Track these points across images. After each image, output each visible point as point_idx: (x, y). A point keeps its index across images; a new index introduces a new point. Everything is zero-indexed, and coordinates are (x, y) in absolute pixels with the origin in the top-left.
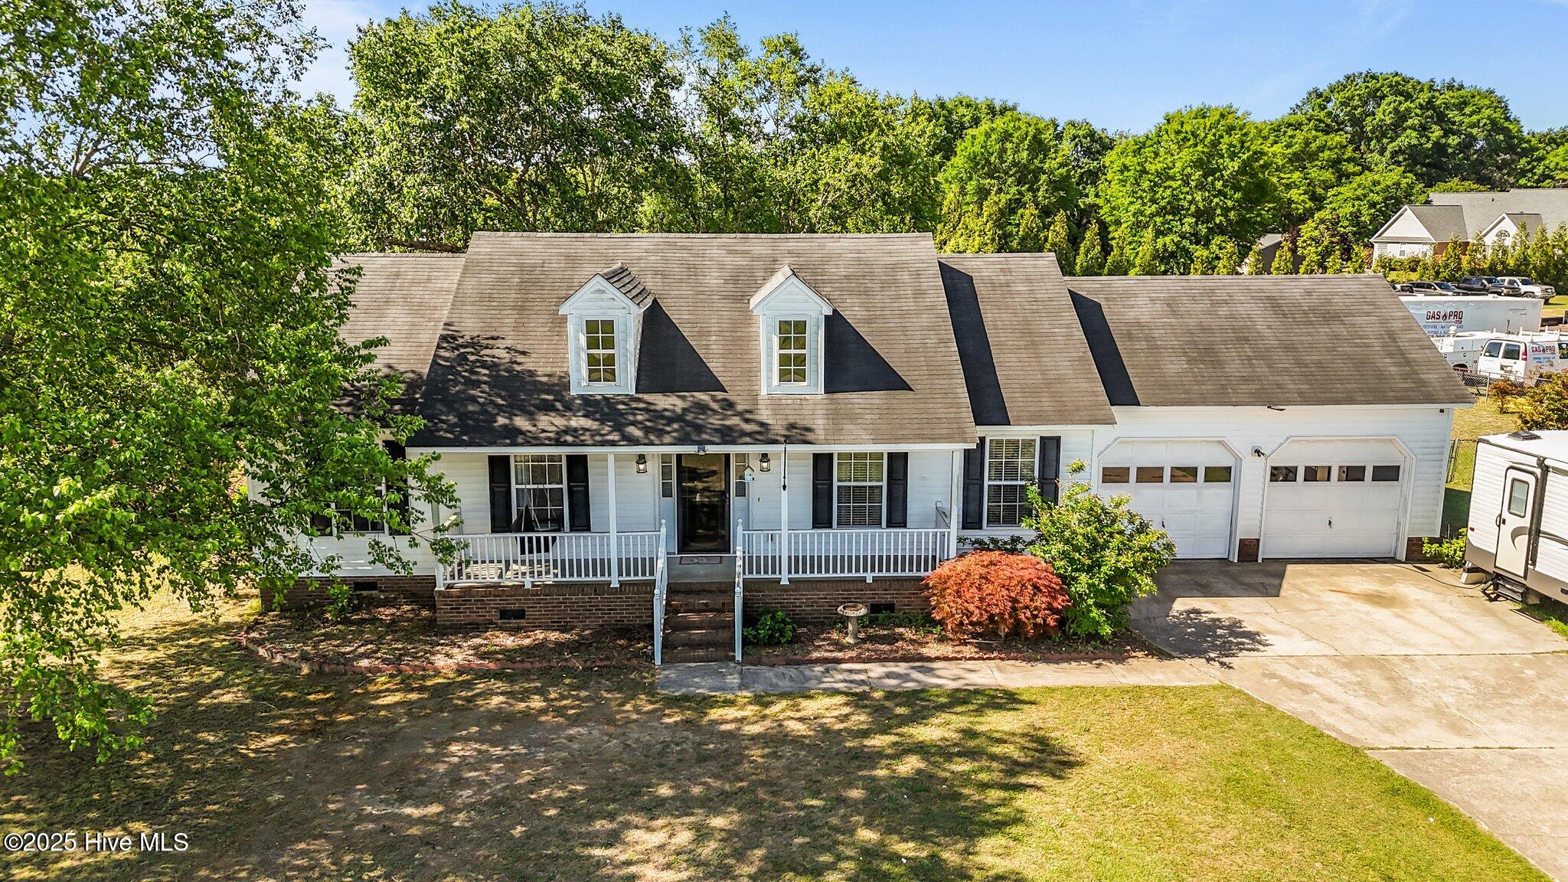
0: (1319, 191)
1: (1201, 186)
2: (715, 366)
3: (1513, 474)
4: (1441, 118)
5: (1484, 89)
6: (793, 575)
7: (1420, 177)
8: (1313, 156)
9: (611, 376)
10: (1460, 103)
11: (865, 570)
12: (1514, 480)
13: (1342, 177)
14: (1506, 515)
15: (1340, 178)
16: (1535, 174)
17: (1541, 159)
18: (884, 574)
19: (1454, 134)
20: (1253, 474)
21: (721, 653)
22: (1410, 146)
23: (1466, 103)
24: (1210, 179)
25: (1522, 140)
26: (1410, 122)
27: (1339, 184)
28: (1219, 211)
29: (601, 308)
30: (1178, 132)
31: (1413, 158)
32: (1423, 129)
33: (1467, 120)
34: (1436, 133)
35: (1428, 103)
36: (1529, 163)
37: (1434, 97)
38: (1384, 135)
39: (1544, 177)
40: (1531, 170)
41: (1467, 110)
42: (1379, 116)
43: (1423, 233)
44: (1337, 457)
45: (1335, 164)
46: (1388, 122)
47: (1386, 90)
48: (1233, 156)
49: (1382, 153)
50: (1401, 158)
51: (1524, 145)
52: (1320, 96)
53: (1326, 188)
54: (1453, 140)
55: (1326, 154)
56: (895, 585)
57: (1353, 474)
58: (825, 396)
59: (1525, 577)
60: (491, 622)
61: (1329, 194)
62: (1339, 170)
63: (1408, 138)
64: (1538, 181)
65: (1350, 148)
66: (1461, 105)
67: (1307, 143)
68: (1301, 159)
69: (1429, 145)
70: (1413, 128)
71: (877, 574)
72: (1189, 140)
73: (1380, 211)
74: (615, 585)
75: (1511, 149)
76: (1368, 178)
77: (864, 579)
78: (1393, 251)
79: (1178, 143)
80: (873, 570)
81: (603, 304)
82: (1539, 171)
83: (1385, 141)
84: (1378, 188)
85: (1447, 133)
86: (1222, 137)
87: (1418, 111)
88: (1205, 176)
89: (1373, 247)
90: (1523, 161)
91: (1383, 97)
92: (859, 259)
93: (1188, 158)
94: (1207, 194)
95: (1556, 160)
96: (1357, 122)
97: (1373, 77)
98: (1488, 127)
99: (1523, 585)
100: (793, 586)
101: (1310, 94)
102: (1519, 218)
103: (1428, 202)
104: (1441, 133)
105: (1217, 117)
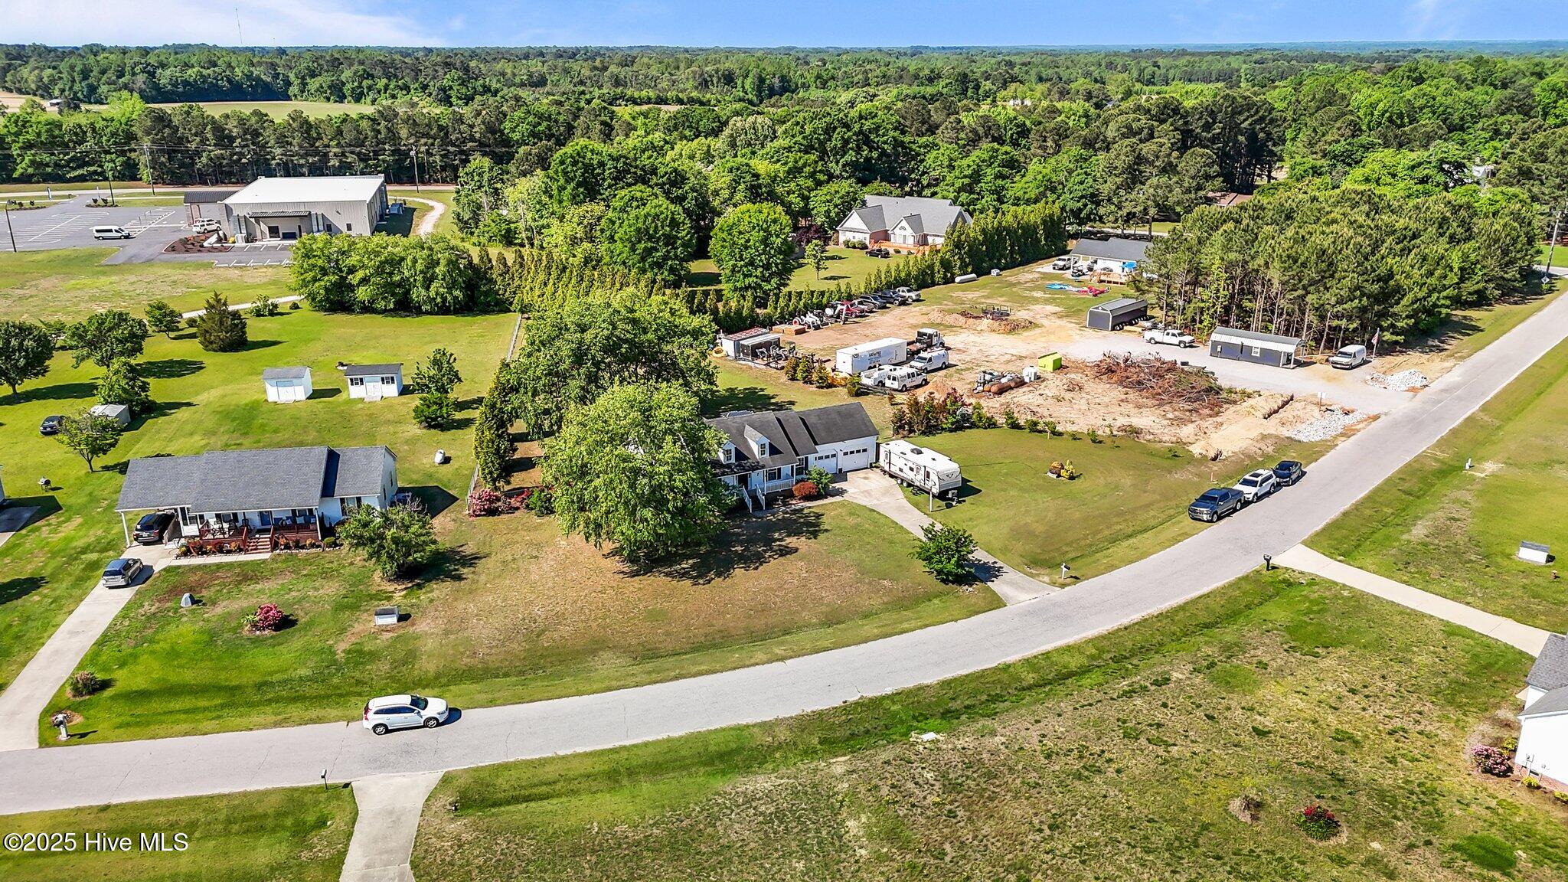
0: (806, 193)
2: (745, 453)
4: (867, 142)
6: (767, 492)
7: (859, 180)
8: (799, 170)
13: (819, 184)
15: (817, 185)
17: (922, 161)
18: (781, 489)
19: (875, 150)
21: (761, 509)
22: (853, 161)
26: (851, 145)
27: (817, 189)
32: (858, 150)
33: (881, 140)
34: (866, 151)
35: (859, 130)
38: (837, 154)
41: (881, 133)
42: (834, 141)
43: (864, 225)
45: (812, 175)
46: (839, 145)
47: (836, 123)
49: (837, 163)
54: (875, 154)
55: (807, 168)
56: (783, 491)
57: (858, 451)
58: (769, 457)
62: (815, 179)
63: (851, 156)
67: (796, 162)
68: (794, 172)
70: (852, 149)
73: (840, 210)
77: (778, 491)
78: (849, 236)
82: (921, 169)
84: (838, 195)
85: (872, 149)
87: (855, 138)
89: (839, 233)
91: (835, 129)
103: (864, 204)
104: (868, 150)
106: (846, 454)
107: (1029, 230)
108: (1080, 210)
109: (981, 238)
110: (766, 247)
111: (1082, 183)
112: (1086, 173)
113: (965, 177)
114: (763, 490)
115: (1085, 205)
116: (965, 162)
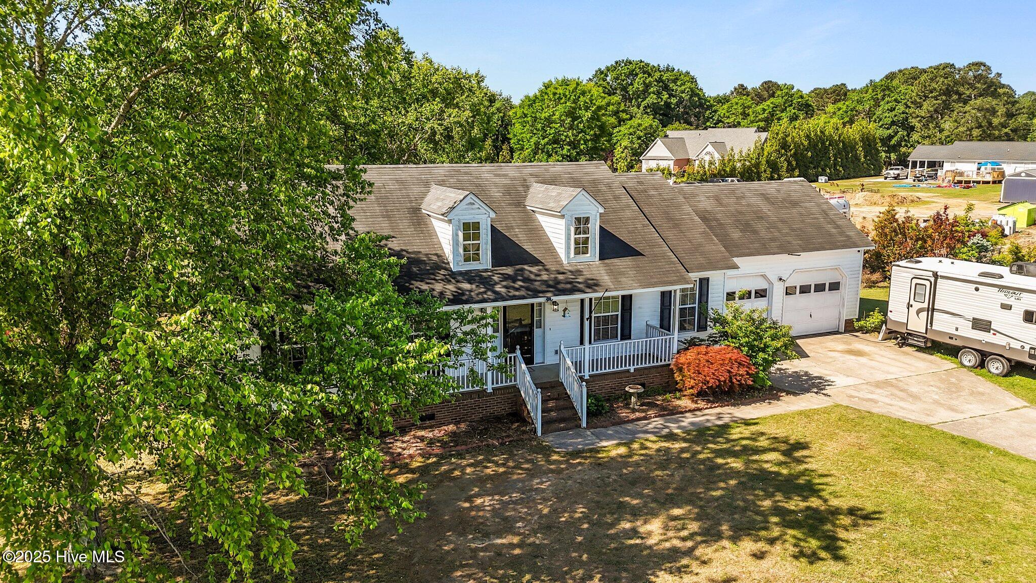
1: (571, 128)
2: (527, 247)
3: (915, 281)
4: (666, 88)
5: (684, 71)
6: (591, 373)
7: (660, 121)
8: (604, 109)
9: (476, 258)
10: (675, 79)
11: (630, 365)
12: (916, 284)
13: (621, 121)
14: (912, 302)
15: (619, 122)
16: (714, 120)
17: (716, 111)
18: (640, 366)
19: (674, 97)
20: (778, 290)
21: (571, 425)
22: (653, 104)
23: (677, 79)
24: (576, 122)
25: (706, 100)
26: (652, 90)
27: (620, 125)
28: (582, 142)
29: (471, 214)
30: (555, 94)
31: (655, 110)
32: (658, 94)
33: (679, 89)
34: (665, 96)
35: (659, 78)
36: (711, 114)
37: (661, 75)
38: (639, 97)
39: (719, 121)
40: (711, 118)
41: (679, 83)
42: (636, 85)
43: (668, 154)
44: (812, 280)
45: (616, 113)
46: (641, 89)
47: (638, 70)
48: (587, 109)
49: (639, 107)
50: (649, 111)
51: (708, 104)
52: (602, 73)
53: (613, 128)
54: (674, 101)
55: (611, 108)
56: (646, 372)
57: (820, 288)
58: (600, 262)
59: (926, 333)
60: (413, 425)
61: (614, 131)
62: (618, 117)
63: (652, 99)
64: (716, 124)
65: (623, 104)
66: (675, 81)
67: (600, 101)
69: (662, 103)
70: (654, 93)
71: (636, 367)
72: (562, 99)
73: (643, 141)
74: (490, 390)
75: (701, 105)
76: (635, 122)
77: (628, 371)
78: (652, 163)
79: (555, 100)
80: (633, 365)
81: (473, 211)
82: (716, 118)
83: (640, 100)
84: (641, 128)
85: (671, 96)
86: (579, 97)
87: (656, 83)
88: (573, 121)
89: (641, 162)
90: (708, 112)
91: (637, 75)
92: (572, 178)
93: (563, 110)
94: (575, 132)
95: (724, 111)
96: (624, 89)
97: (630, 63)
98: (690, 93)
99: (925, 338)
100: (592, 379)
101: (597, 72)
102: (715, 144)
103: (666, 136)
104: (667, 96)
105: (575, 86)
106: (789, 292)
107: (848, 147)
108: (890, 137)
109: (806, 143)
110: (573, 120)
111: (892, 110)
112: (896, 100)
113: (760, 120)
114: (578, 366)
115: (896, 133)
116: (759, 108)
